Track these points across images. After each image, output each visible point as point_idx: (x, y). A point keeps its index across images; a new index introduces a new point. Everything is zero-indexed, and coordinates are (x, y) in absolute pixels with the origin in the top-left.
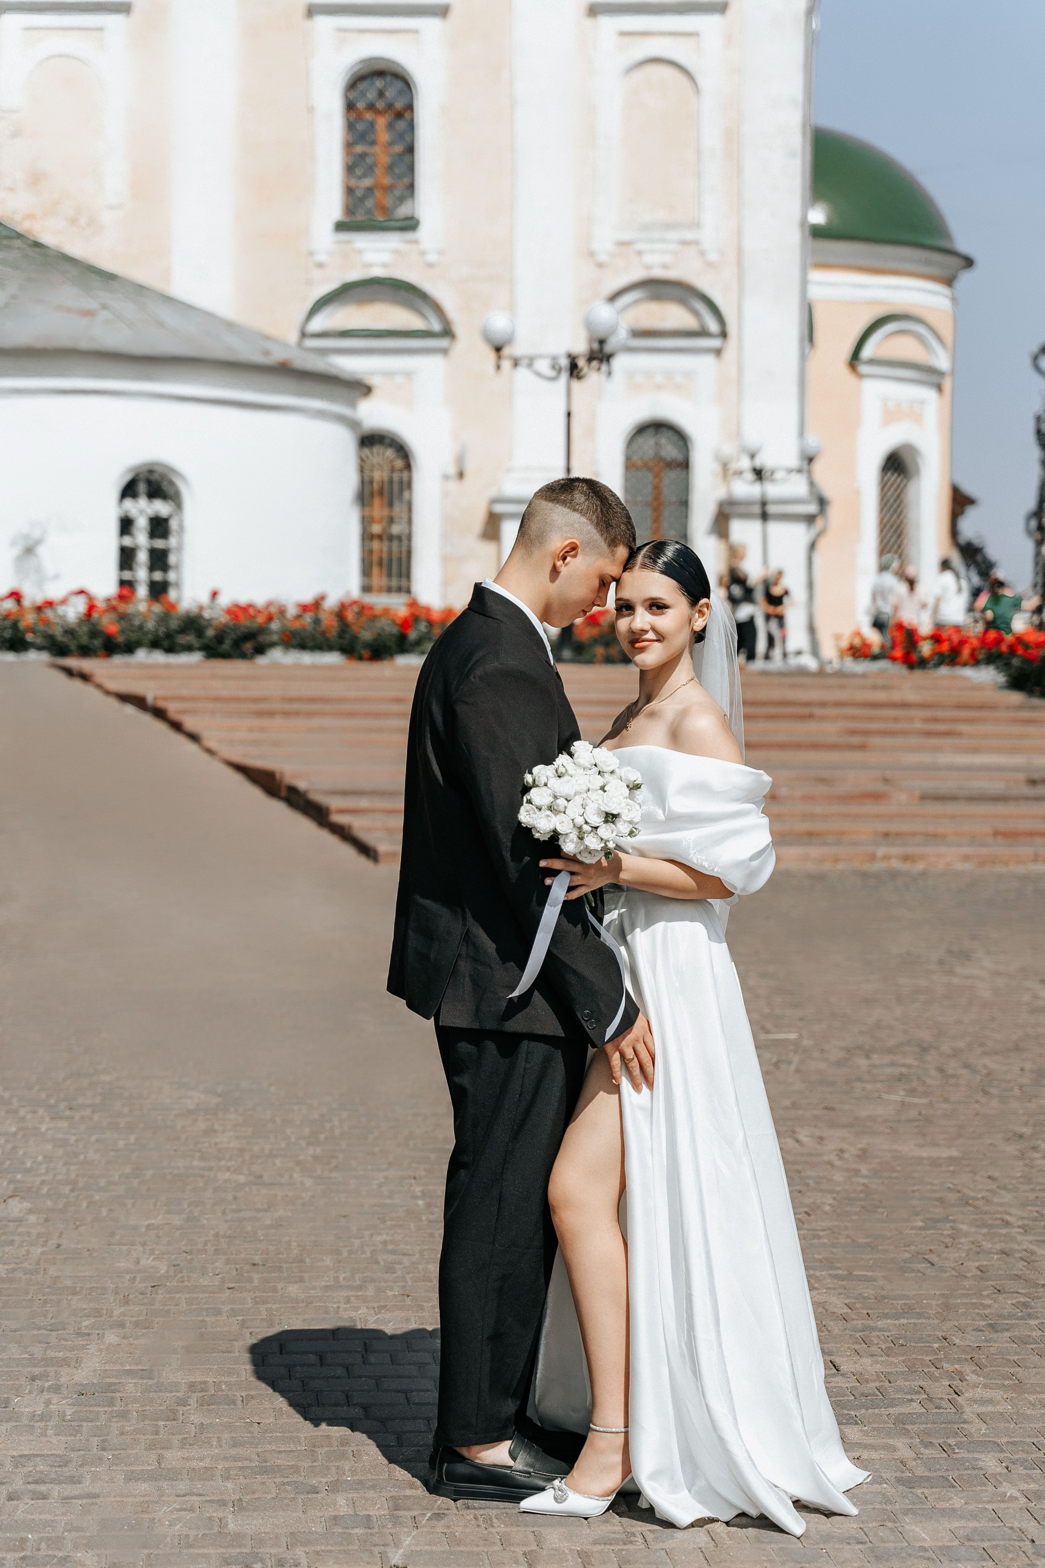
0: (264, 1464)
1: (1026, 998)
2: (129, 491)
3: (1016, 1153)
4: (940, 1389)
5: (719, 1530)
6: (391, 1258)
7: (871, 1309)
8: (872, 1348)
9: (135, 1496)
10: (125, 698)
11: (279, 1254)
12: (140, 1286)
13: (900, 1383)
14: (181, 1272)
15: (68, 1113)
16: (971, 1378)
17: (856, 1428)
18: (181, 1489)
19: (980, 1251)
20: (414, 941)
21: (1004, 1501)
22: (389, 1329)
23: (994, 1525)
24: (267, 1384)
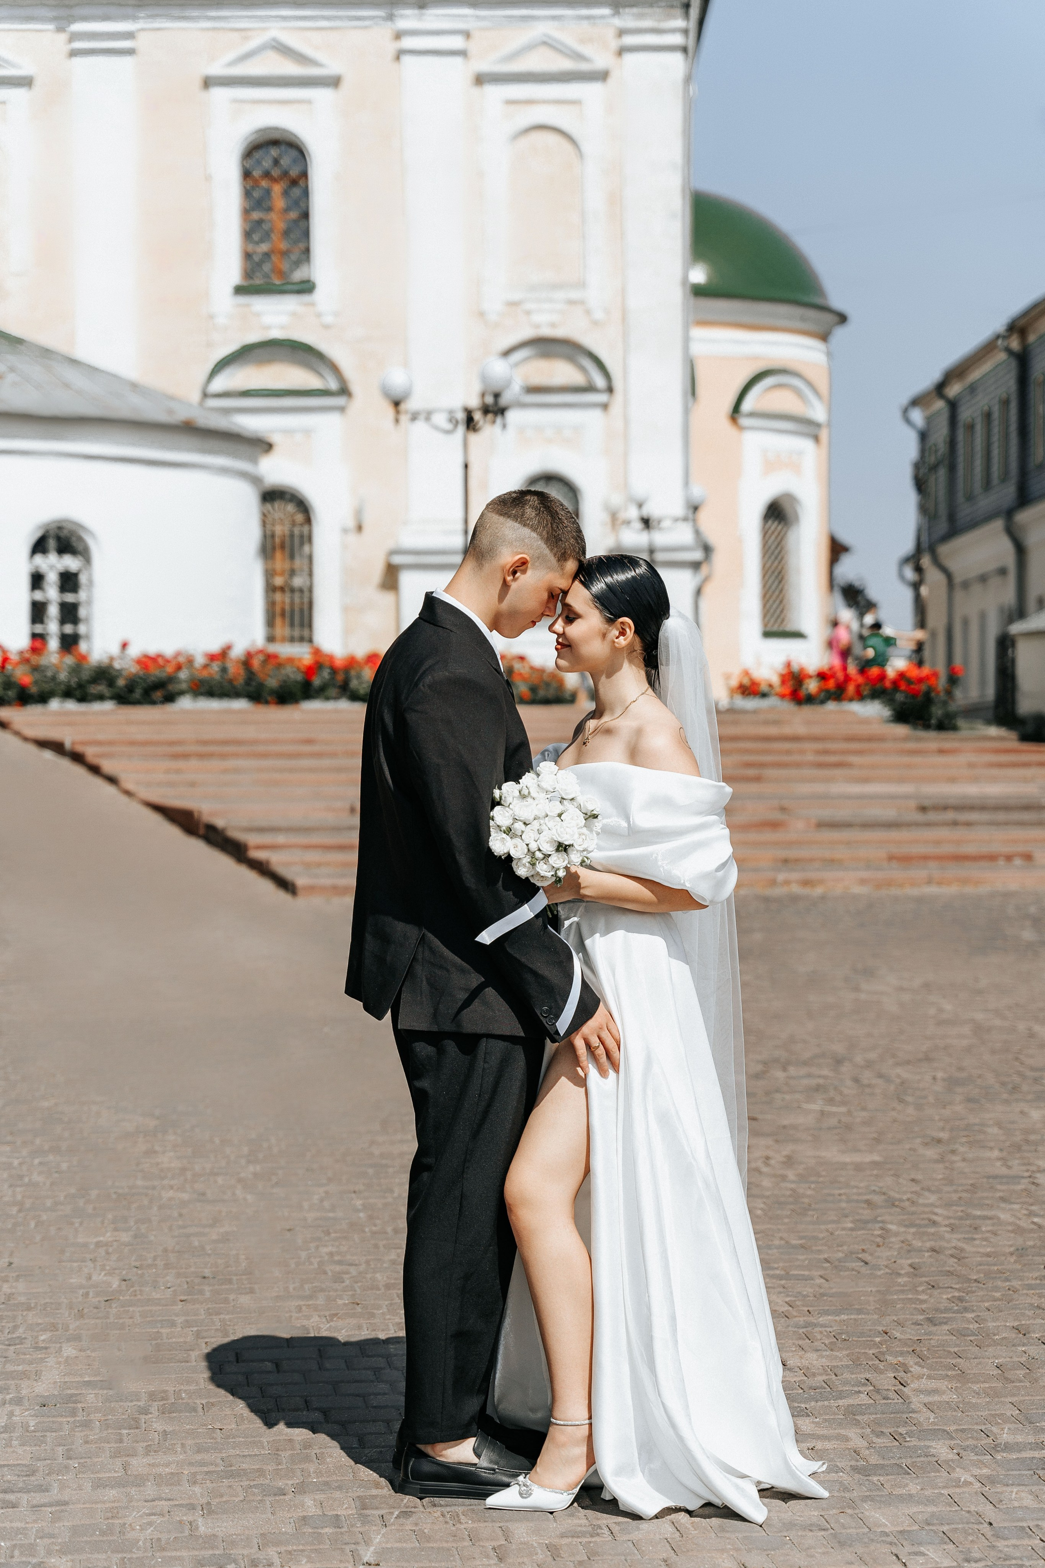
0: (230, 1469)
1: (932, 1011)
2: (39, 547)
3: (936, 1157)
4: (886, 1381)
5: (683, 1521)
6: (338, 1268)
7: (811, 1306)
8: (816, 1343)
9: (104, 1502)
10: (43, 744)
11: (228, 1267)
12: (93, 1300)
13: (847, 1375)
14: (133, 1287)
15: (9, 1138)
16: (916, 1369)
17: (807, 1420)
18: (149, 1494)
19: (911, 1250)
20: (371, 944)
21: (959, 1487)
22: (342, 1336)
23: (951, 1509)
24: (226, 1390)
